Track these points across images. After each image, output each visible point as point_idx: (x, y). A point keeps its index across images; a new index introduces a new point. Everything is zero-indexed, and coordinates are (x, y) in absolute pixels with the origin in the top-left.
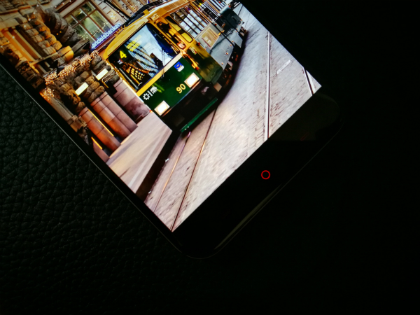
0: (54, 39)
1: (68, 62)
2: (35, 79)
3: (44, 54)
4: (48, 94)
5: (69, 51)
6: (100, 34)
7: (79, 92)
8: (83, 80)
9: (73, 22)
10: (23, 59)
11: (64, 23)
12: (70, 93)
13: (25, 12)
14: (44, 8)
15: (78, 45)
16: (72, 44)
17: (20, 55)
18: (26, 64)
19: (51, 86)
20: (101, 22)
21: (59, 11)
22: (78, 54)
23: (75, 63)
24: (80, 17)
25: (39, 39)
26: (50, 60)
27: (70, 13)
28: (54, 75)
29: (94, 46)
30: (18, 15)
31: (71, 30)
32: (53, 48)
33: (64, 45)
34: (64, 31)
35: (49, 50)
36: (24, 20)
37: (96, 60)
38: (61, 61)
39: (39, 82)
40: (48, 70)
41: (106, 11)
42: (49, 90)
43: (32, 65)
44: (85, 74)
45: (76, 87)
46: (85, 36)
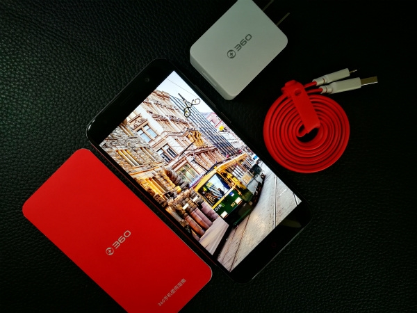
0: (171, 182)
1: (178, 194)
2: (163, 203)
3: (167, 190)
4: (169, 210)
5: (179, 188)
6: (193, 179)
7: (184, 208)
8: (186, 202)
9: (180, 174)
10: (157, 193)
11: (176, 175)
12: (180, 208)
13: (156, 170)
14: (166, 167)
15: (183, 185)
16: (180, 185)
17: (155, 191)
18: (158, 196)
19: (171, 206)
20: (194, 173)
21: (173, 169)
22: (183, 190)
23: (182, 194)
24: (183, 171)
25: (164, 183)
26: (170, 193)
27: (179, 170)
28: (172, 200)
29: (191, 185)
30: (153, 171)
31: (179, 177)
32: (171, 187)
33: (176, 185)
34: (176, 179)
35: (169, 188)
36: (157, 174)
37: (192, 192)
38: (175, 193)
39: (165, 204)
40: (169, 198)
41: (196, 168)
42: (170, 208)
43: (161, 196)
44: (187, 199)
45: (183, 206)
46: (186, 180)
